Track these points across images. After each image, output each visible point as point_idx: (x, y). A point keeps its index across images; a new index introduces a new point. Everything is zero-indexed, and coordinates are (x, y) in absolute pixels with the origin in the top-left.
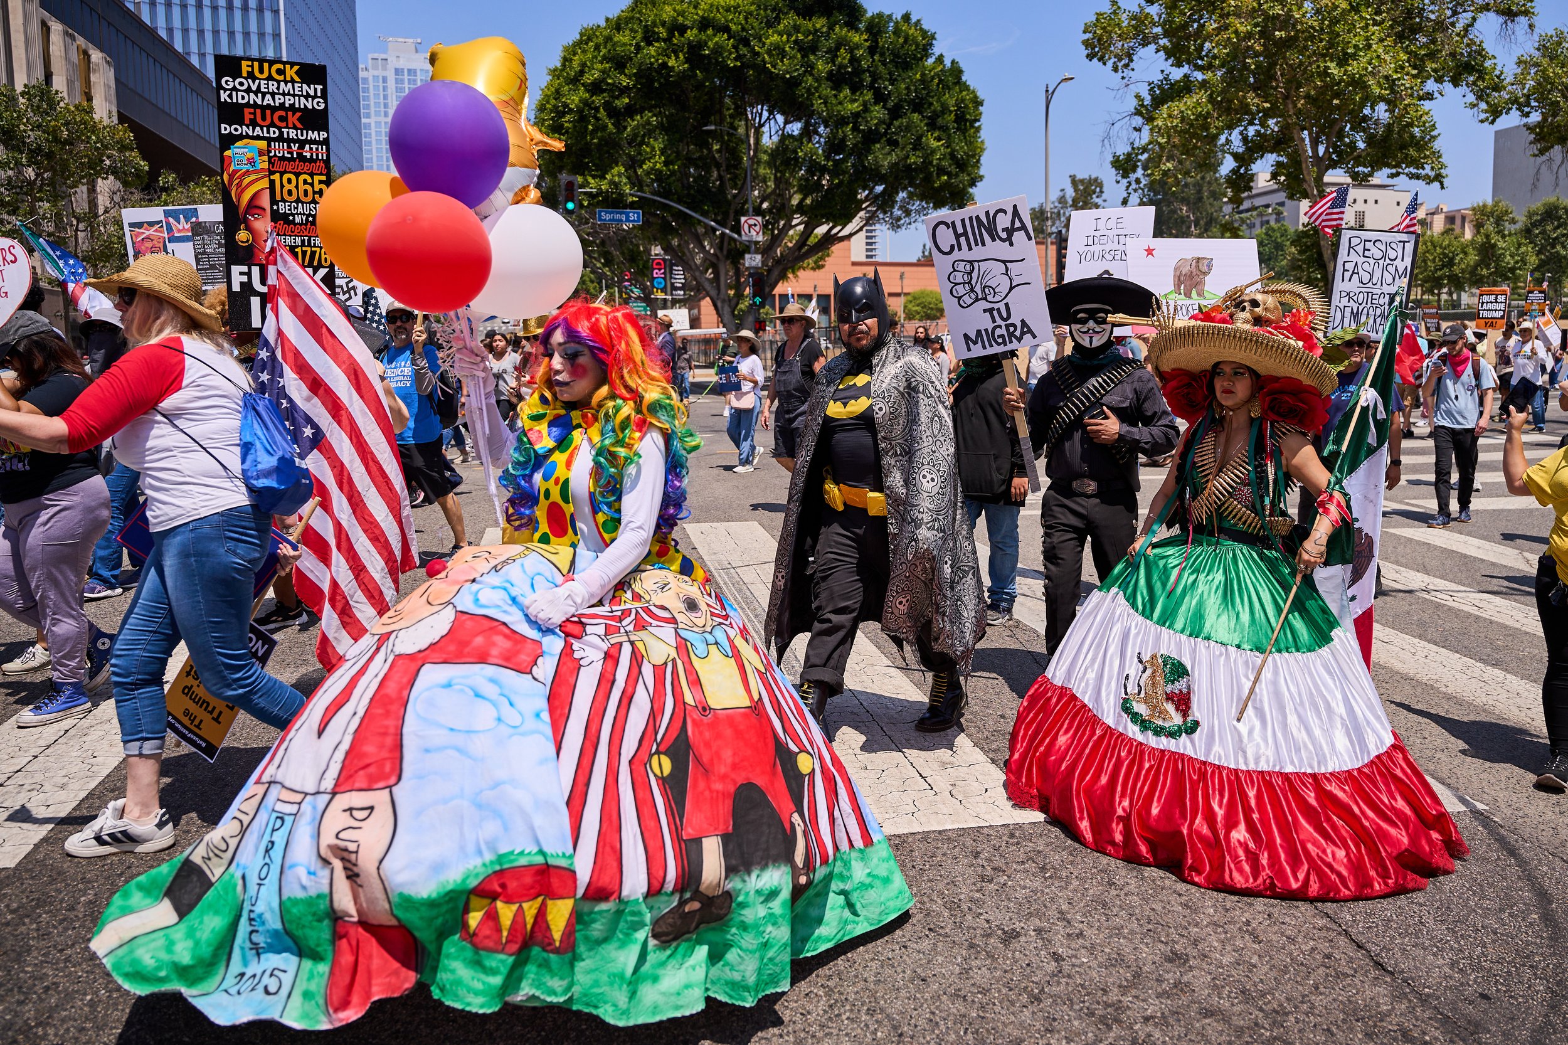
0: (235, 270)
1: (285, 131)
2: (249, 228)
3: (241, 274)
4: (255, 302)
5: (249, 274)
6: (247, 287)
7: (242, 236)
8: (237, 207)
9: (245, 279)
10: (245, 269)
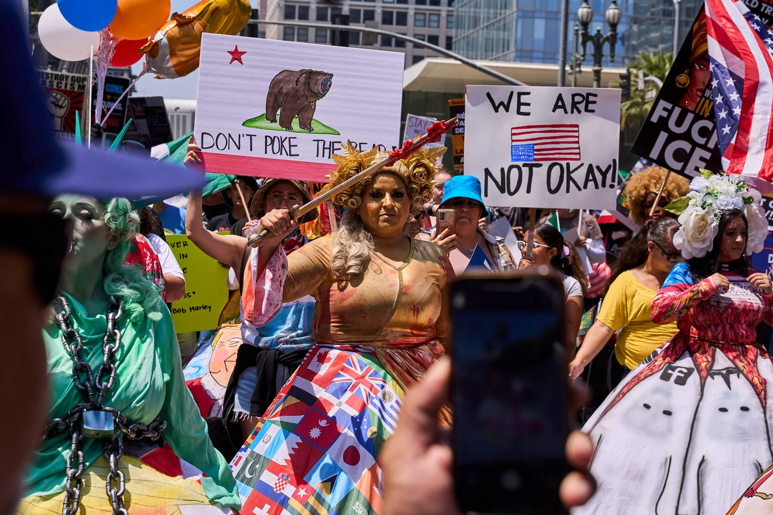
0: (662, 104)
1: (764, 5)
2: (691, 75)
3: (665, 109)
4: (663, 136)
5: (670, 112)
6: (663, 123)
7: (683, 78)
8: (692, 53)
9: (665, 114)
10: (669, 106)
